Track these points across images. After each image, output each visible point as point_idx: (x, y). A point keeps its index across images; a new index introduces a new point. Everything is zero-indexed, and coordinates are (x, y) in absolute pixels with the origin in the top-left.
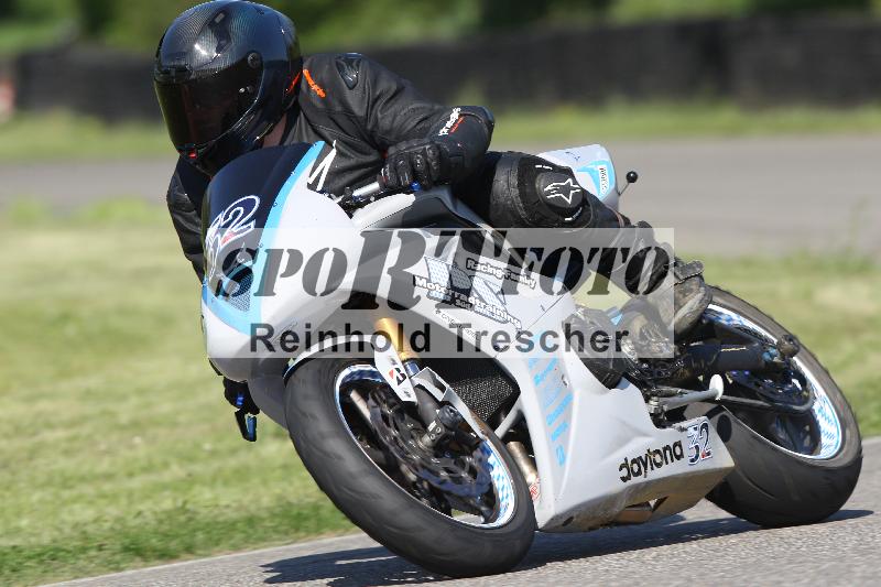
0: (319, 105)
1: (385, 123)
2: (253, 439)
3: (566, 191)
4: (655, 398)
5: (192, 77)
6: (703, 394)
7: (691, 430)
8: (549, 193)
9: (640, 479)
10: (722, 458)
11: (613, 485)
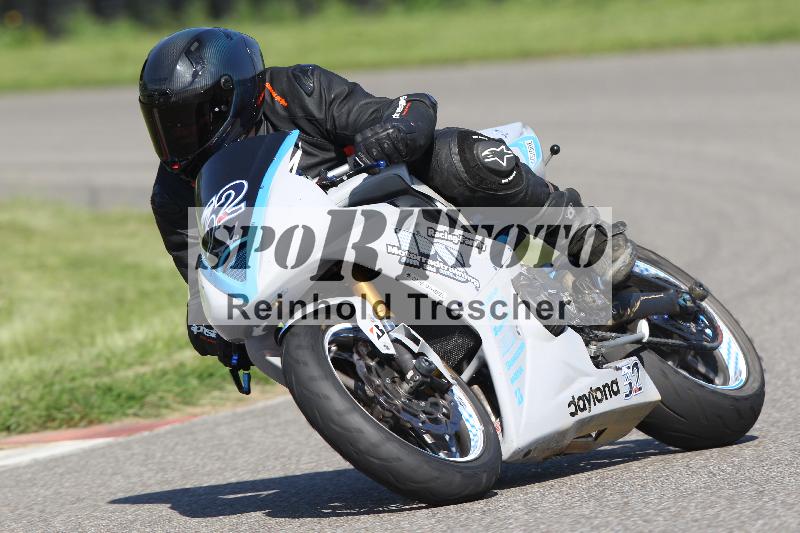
1: (342, 121)
2: (248, 392)
3: (501, 155)
4: (594, 343)
6: (632, 337)
7: (625, 369)
8: (486, 157)
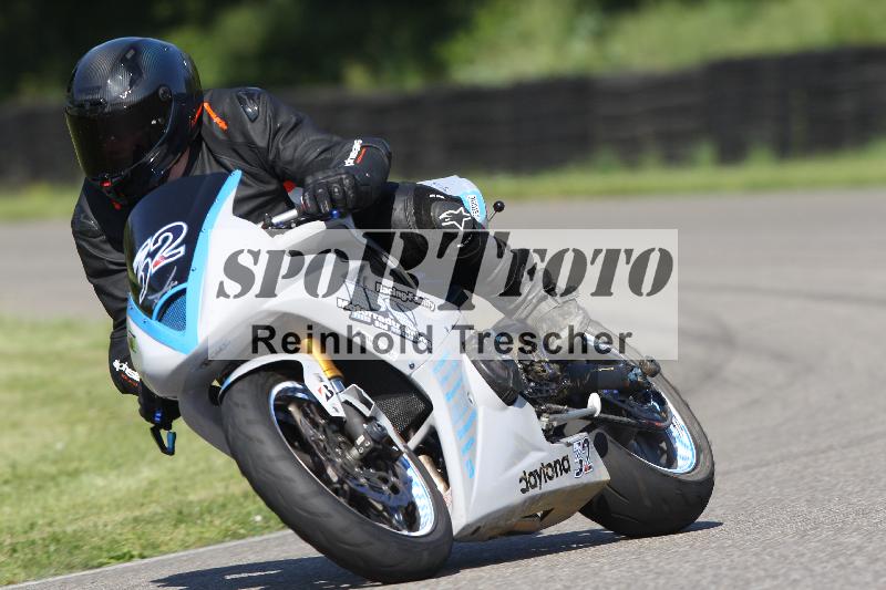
0: (221, 136)
1: (287, 154)
3: (459, 218)
4: (546, 415)
5: (106, 110)
6: (583, 411)
7: (576, 445)
8: (444, 220)
9: (536, 491)
10: (601, 473)
11: (515, 497)
